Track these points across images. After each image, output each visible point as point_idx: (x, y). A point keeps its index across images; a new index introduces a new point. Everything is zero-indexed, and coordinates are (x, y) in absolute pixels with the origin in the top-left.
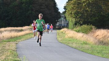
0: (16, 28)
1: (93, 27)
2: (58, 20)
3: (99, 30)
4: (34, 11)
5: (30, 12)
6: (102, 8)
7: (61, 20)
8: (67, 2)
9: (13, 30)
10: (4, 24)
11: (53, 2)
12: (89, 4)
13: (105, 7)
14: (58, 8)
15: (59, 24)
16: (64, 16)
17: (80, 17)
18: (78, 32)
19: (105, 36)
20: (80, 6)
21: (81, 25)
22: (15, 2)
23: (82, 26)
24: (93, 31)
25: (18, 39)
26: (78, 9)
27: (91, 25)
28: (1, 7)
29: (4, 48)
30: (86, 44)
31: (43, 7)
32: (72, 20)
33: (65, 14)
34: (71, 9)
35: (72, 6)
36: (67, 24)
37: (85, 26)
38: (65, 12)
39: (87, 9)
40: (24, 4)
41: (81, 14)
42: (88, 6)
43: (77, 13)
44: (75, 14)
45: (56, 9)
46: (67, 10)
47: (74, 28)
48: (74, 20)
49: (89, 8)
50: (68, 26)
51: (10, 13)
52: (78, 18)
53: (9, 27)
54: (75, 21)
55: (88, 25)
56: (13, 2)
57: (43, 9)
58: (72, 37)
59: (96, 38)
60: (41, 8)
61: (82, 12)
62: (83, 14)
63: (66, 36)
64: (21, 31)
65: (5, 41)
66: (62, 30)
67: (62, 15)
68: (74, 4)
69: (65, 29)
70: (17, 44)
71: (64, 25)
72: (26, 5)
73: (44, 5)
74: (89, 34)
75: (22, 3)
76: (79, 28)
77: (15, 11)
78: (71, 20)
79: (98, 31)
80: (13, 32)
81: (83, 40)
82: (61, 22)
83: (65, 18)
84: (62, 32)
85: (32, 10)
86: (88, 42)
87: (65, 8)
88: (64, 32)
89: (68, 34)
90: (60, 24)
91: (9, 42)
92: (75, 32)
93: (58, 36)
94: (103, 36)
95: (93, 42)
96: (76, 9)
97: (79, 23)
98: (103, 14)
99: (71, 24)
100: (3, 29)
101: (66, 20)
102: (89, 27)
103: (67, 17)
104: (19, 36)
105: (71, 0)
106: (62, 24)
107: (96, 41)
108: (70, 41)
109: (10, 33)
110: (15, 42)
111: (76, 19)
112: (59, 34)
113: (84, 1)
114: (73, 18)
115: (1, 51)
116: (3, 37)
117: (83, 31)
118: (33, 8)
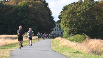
0: (11, 36)
1: (87, 36)
2: (52, 29)
4: (30, 19)
5: (25, 20)
6: (96, 19)
7: (56, 29)
8: (62, 11)
9: (9, 38)
11: (48, 11)
12: (83, 14)
13: (98, 17)
14: (53, 17)
15: (53, 33)
16: (58, 25)
17: (74, 27)
18: (72, 41)
19: (98, 46)
21: (75, 34)
22: (11, 10)
23: (76, 36)
24: (87, 41)
25: (12, 47)
26: (72, 19)
27: (85, 35)
30: (80, 53)
31: (38, 16)
33: (60, 23)
34: (66, 19)
35: (67, 16)
37: (79, 36)
39: (81, 19)
40: (20, 13)
41: (75, 23)
42: (82, 16)
43: (71, 23)
44: (69, 24)
45: (51, 18)
46: (61, 20)
47: (68, 37)
48: (68, 29)
49: (83, 18)
50: (63, 35)
51: (6, 20)
52: (72, 27)
53: (4, 34)
55: (81, 34)
57: (38, 18)
58: (66, 46)
59: (89, 48)
60: (36, 17)
62: (77, 24)
63: (60, 45)
64: (15, 38)
66: (57, 39)
67: (56, 24)
68: (68, 14)
69: (59, 38)
70: (11, 51)
71: (59, 34)
72: (22, 14)
73: (39, 14)
74: (83, 43)
75: (18, 11)
77: (10, 19)
78: (66, 29)
79: (91, 41)
81: (76, 49)
82: (55, 31)
83: (60, 27)
84: (57, 41)
85: (28, 18)
86: (81, 51)
87: (60, 17)
91: (4, 49)
92: (69, 41)
93: (52, 45)
94: (97, 45)
95: (86, 52)
96: (70, 18)
97: (73, 33)
99: (65, 33)
101: (61, 29)
102: (82, 36)
104: (14, 44)
105: (66, 10)
106: (56, 33)
107: (90, 50)
108: (63, 49)
109: (5, 41)
110: (9, 50)
111: (70, 29)
112: (53, 43)
113: (79, 11)
114: (68, 27)
117: (77, 40)
118: (29, 16)
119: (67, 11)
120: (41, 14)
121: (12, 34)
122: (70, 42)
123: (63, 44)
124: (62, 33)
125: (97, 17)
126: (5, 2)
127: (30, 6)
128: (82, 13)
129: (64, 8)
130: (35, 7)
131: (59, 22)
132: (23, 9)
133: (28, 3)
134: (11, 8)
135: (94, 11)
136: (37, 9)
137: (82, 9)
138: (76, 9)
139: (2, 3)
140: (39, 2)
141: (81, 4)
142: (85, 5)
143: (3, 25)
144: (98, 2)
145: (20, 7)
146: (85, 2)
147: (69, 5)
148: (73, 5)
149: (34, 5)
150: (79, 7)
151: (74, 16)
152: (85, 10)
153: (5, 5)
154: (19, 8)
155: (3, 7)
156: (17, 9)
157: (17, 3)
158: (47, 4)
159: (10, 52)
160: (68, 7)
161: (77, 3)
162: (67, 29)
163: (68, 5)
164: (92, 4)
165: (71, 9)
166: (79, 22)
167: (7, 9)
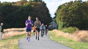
1: (77, 28)
2: (50, 23)
3: (81, 31)
8: (57, 10)
9: (17, 30)
10: (10, 26)
11: (47, 10)
13: (86, 14)
14: (50, 14)
16: (54, 20)
17: (67, 21)
18: (65, 32)
21: (68, 27)
22: (18, 10)
23: (68, 28)
24: (77, 32)
25: (19, 37)
28: (8, 13)
29: (9, 43)
30: (71, 41)
31: (39, 13)
32: (60, 23)
34: (60, 15)
35: (61, 13)
37: (70, 28)
38: (56, 17)
39: (72, 15)
40: (25, 11)
41: (67, 19)
42: (73, 13)
43: (64, 18)
46: (57, 16)
47: (62, 29)
48: (62, 23)
49: (74, 15)
50: (58, 28)
51: (14, 17)
52: (65, 22)
53: (13, 28)
54: (63, 24)
55: (73, 27)
56: (17, 10)
59: (79, 37)
60: (37, 14)
62: (69, 19)
64: (22, 31)
65: (10, 39)
66: (53, 31)
67: (53, 20)
68: (62, 11)
70: (19, 40)
71: (55, 27)
72: (27, 12)
74: (74, 34)
75: (23, 10)
76: (66, 29)
77: (18, 16)
80: (16, 32)
81: (69, 38)
82: (52, 24)
83: (56, 21)
84: (53, 32)
86: (73, 40)
87: (55, 14)
88: (55, 32)
89: (58, 33)
90: (52, 26)
91: (13, 39)
92: (63, 32)
94: (85, 35)
95: (77, 40)
97: (66, 26)
98: (84, 19)
99: (60, 26)
100: (9, 30)
101: (56, 23)
102: (74, 28)
104: (21, 35)
105: (60, 8)
106: (53, 26)
107: (79, 39)
108: (59, 39)
109: (14, 33)
111: (64, 23)
112: (50, 34)
113: (70, 9)
114: (62, 21)
115: (7, 46)
116: (9, 35)
117: (69, 32)
118: (32, 14)
119: (61, 9)
121: (19, 28)
123: (58, 34)
124: (57, 26)
125: (84, 14)
126: (13, 4)
127: (32, 6)
128: (73, 11)
129: (59, 7)
130: (36, 7)
132: (27, 8)
133: (31, 4)
135: (82, 9)
136: (38, 9)
137: (73, 8)
138: (68, 8)
139: (11, 4)
140: (39, 3)
141: (72, 4)
142: (75, 4)
143: (12, 21)
144: (85, 2)
145: (24, 7)
146: (75, 2)
147: (63, 5)
148: (66, 4)
149: (36, 6)
150: (70, 6)
151: (66, 13)
152: (75, 8)
153: (14, 6)
155: (12, 7)
156: (23, 8)
157: (22, 4)
158: (46, 4)
160: (62, 6)
161: (69, 3)
164: (80, 4)
165: (64, 8)
166: (71, 18)
167: (15, 8)
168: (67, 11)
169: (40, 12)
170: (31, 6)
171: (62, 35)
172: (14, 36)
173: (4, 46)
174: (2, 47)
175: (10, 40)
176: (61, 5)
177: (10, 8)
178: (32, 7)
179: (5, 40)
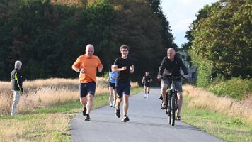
0: (70, 81)
4: (115, 40)
5: (105, 42)
8: (194, 21)
9: (64, 85)
10: (42, 70)
11: (161, 21)
12: (248, 28)
14: (171, 36)
16: (185, 54)
17: (226, 59)
18: (220, 94)
20: (228, 32)
21: (228, 77)
23: (230, 81)
25: (73, 107)
26: (221, 39)
28: (38, 29)
29: (40, 126)
30: (240, 124)
31: (136, 32)
32: (204, 65)
33: (189, 51)
34: (204, 39)
35: (207, 31)
36: (193, 74)
37: (237, 81)
38: (190, 44)
39: (244, 39)
40: (91, 24)
41: (227, 50)
42: (245, 31)
43: (218, 49)
44: (213, 52)
45: (168, 40)
47: (209, 84)
48: (210, 65)
49: (248, 38)
50: (196, 79)
51: (58, 43)
52: (220, 61)
53: (54, 77)
54: (212, 66)
55: (244, 78)
56: (66, 19)
57: (137, 37)
58: (205, 108)
60: (131, 35)
61: (232, 47)
62: (233, 51)
63: (190, 105)
65: (44, 112)
67: (181, 53)
68: (212, 27)
69: (188, 87)
70: (71, 117)
74: (247, 101)
75: (87, 21)
76: (220, 85)
77: (68, 40)
80: (63, 89)
81: (231, 114)
83: (189, 59)
85: (110, 38)
86: (243, 120)
87: (189, 35)
88: (185, 94)
89: (195, 98)
91: (54, 113)
92: (212, 95)
96: (216, 38)
97: (223, 74)
99: (202, 76)
100: (39, 82)
101: (191, 64)
102: (247, 82)
103: (192, 58)
105: (205, 17)
108: (199, 115)
109: (57, 93)
110: (67, 114)
111: (215, 64)
113: (237, 21)
114: (209, 59)
115: (34, 135)
116: (40, 100)
117: (233, 93)
118: (113, 34)
119: (208, 20)
120: (142, 28)
121: (73, 77)
122: (216, 97)
123: (196, 101)
124: (194, 75)
127: (116, 8)
128: (246, 24)
129: (200, 12)
130: (129, 11)
131: (188, 49)
132: (99, 15)
133: (112, 1)
134: (70, 12)
136: (135, 16)
137: (246, 15)
138: (231, 16)
139: (48, 1)
141: (244, 3)
143: (52, 56)
145: (91, 11)
147: (214, 5)
148: (224, 4)
149: (126, 7)
150: (237, 11)
151: (225, 31)
153: (56, 5)
154: (89, 12)
155: (51, 11)
156: (85, 15)
157: (84, 1)
158: (158, 2)
159: (69, 121)
160: (209, 9)
162: (208, 64)
163: (210, 5)
165: (218, 15)
166: (238, 48)
167: (62, 15)
168: (227, 26)
169: (139, 27)
170: (112, 10)
171: (208, 103)
172: (56, 104)
173: (25, 136)
174: (19, 137)
175: (44, 114)
176: (207, 7)
177: (45, 14)
178: (116, 12)
179: (27, 116)
